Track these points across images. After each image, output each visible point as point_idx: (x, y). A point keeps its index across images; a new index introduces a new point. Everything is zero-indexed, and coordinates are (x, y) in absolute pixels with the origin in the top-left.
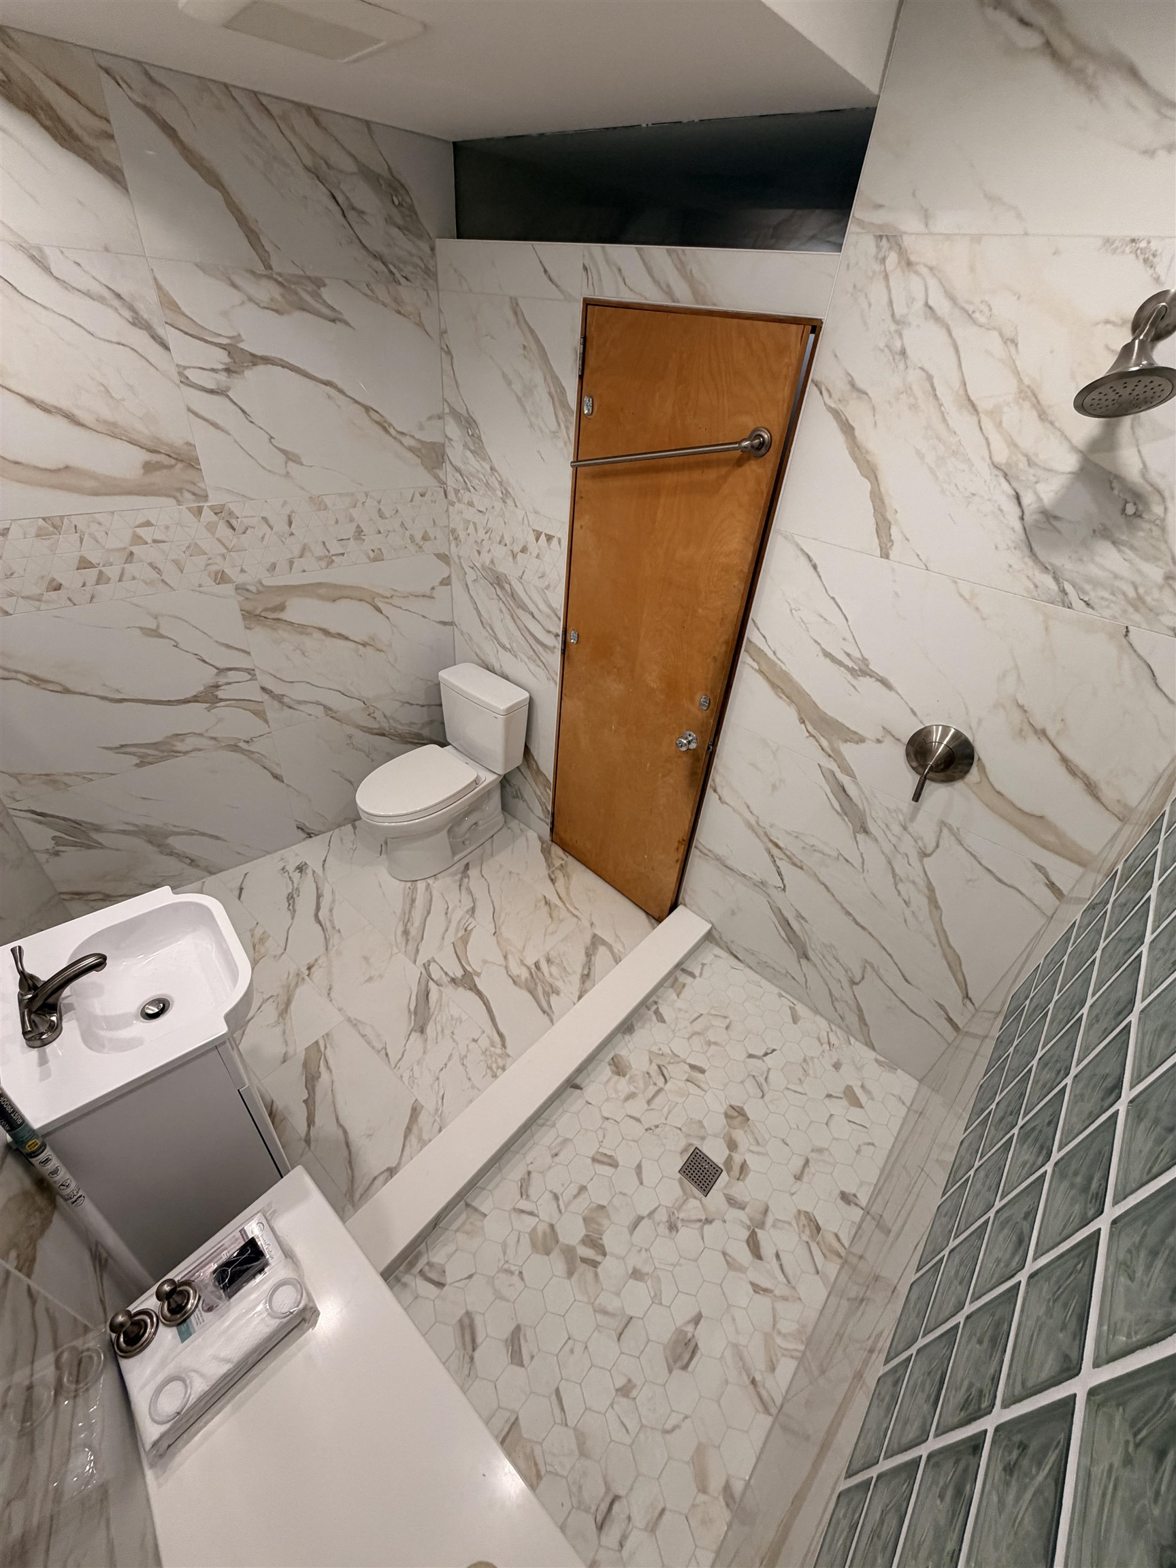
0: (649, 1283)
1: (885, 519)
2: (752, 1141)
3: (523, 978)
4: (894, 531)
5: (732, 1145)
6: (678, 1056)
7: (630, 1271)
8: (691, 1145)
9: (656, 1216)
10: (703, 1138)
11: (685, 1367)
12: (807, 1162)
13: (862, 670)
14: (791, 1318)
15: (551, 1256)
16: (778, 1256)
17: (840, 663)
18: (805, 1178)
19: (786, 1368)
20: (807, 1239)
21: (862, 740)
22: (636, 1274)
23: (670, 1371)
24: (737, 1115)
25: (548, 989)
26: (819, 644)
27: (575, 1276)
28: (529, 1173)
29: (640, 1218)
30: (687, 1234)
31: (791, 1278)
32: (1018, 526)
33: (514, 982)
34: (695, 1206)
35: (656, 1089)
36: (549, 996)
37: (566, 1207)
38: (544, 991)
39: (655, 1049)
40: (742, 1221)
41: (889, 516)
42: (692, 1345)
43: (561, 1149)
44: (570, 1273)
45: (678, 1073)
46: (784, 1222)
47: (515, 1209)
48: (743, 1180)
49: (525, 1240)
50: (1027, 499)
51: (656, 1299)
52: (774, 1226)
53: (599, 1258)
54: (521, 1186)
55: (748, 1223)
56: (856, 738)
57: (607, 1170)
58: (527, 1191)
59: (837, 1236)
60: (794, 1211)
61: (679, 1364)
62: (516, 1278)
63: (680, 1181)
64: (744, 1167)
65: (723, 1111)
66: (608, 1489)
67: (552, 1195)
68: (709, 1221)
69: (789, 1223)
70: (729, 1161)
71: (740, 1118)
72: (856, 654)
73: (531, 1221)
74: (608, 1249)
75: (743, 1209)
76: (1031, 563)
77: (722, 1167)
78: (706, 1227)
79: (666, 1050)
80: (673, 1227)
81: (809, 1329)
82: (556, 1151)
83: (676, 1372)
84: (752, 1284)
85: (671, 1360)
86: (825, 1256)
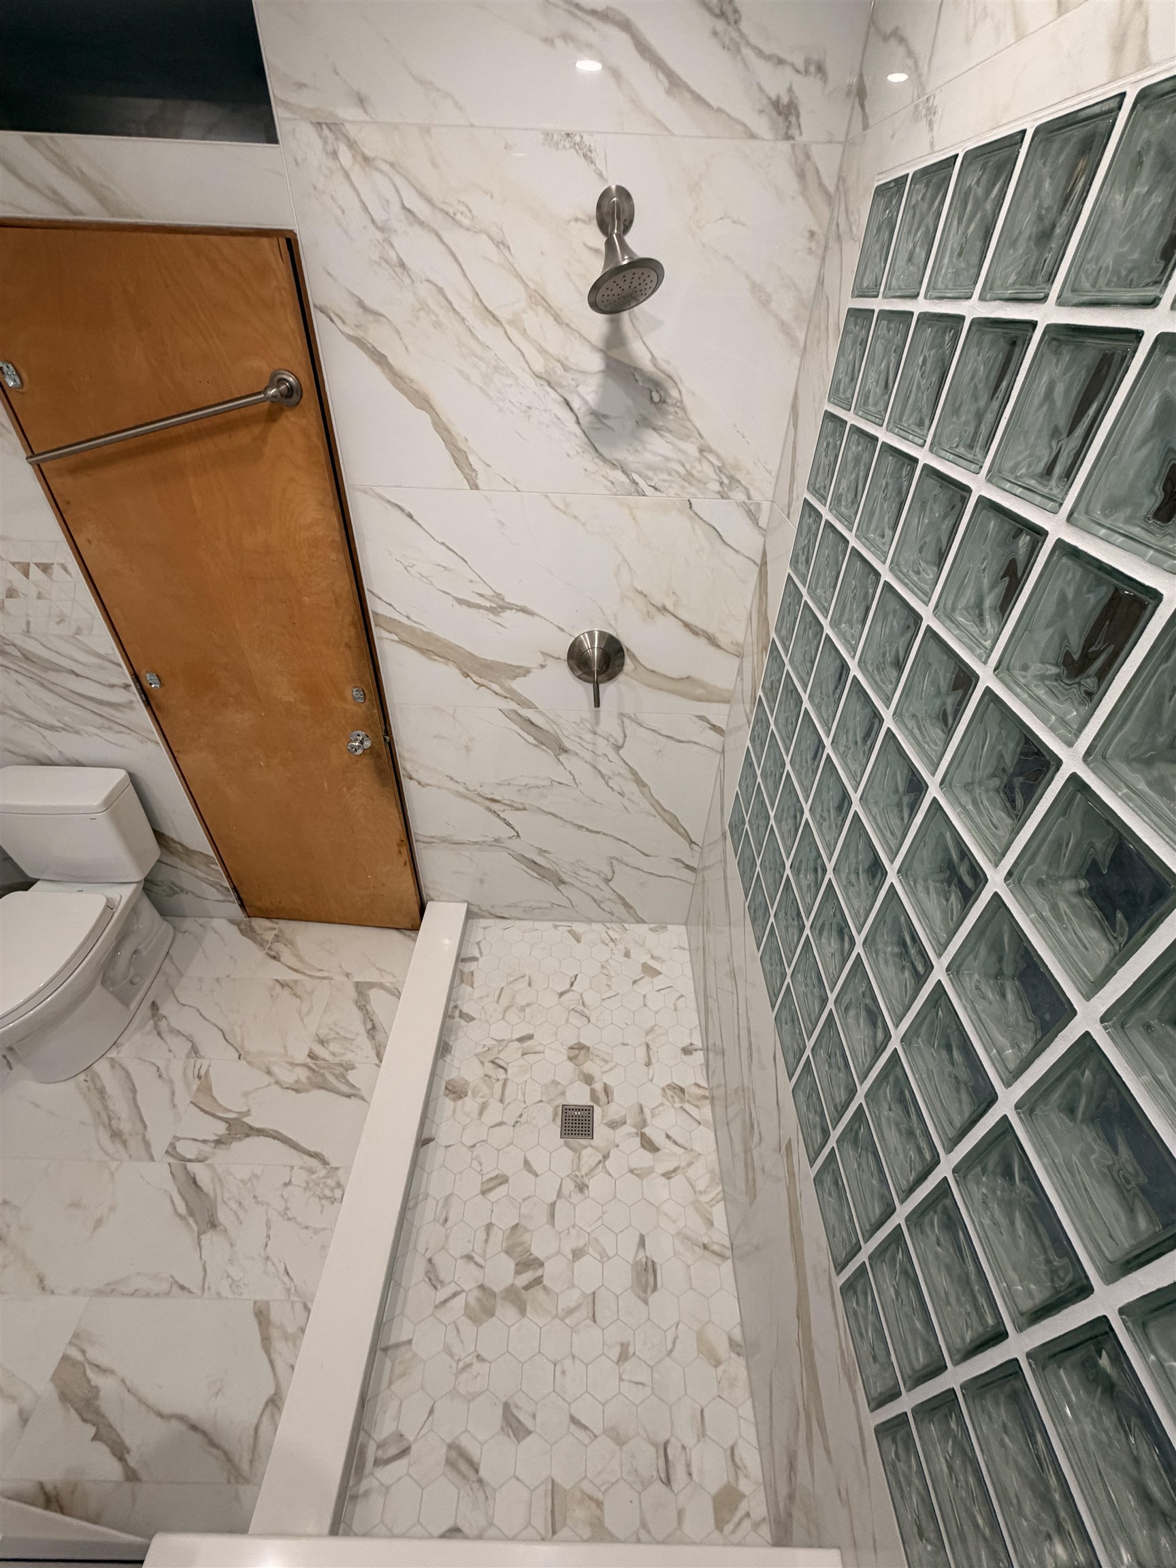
0: (591, 1251)
1: (460, 450)
2: (602, 1064)
3: (304, 1080)
4: (472, 459)
5: (588, 1079)
6: (503, 1040)
7: (570, 1257)
8: (557, 1107)
9: (565, 1191)
10: (563, 1093)
11: (655, 1288)
12: (648, 1046)
13: (499, 606)
14: (701, 1173)
15: (497, 1314)
16: (668, 1137)
17: (478, 607)
18: (654, 1060)
19: (719, 1214)
20: (680, 1105)
21: (527, 671)
22: (577, 1254)
23: (646, 1303)
24: (578, 1051)
25: (338, 1070)
26: (448, 594)
27: (529, 1309)
28: (430, 1261)
29: (553, 1205)
30: (598, 1185)
31: (686, 1145)
32: (578, 432)
33: (297, 1091)
34: (589, 1156)
35: (501, 1083)
36: (344, 1077)
37: (483, 1256)
38: (337, 1077)
39: (480, 1050)
40: (629, 1134)
41: (461, 445)
42: (650, 1264)
43: (448, 1211)
44: (522, 1311)
45: (510, 1054)
46: (657, 1107)
47: (436, 1307)
48: (612, 1101)
49: (466, 1326)
50: (576, 404)
51: (604, 1257)
52: (653, 1116)
53: (539, 1273)
54: (430, 1279)
55: (635, 1130)
56: (521, 671)
57: (501, 1191)
58: (438, 1279)
59: (696, 1084)
60: (660, 1091)
61: (649, 1290)
62: (478, 1366)
63: (566, 1144)
64: (606, 1090)
65: (565, 1058)
66: (655, 1445)
67: (465, 1260)
68: (606, 1157)
69: (662, 1104)
70: (594, 1096)
71: (583, 1052)
72: (488, 593)
73: (459, 1302)
74: (541, 1258)
75: (625, 1123)
76: (601, 463)
77: (590, 1104)
78: (607, 1163)
79: (490, 1043)
80: (582, 1188)
81: (717, 1170)
82: (443, 1218)
83: (650, 1300)
84: (663, 1175)
85: (642, 1295)
86: (697, 1106)
